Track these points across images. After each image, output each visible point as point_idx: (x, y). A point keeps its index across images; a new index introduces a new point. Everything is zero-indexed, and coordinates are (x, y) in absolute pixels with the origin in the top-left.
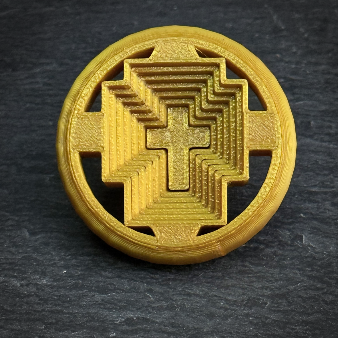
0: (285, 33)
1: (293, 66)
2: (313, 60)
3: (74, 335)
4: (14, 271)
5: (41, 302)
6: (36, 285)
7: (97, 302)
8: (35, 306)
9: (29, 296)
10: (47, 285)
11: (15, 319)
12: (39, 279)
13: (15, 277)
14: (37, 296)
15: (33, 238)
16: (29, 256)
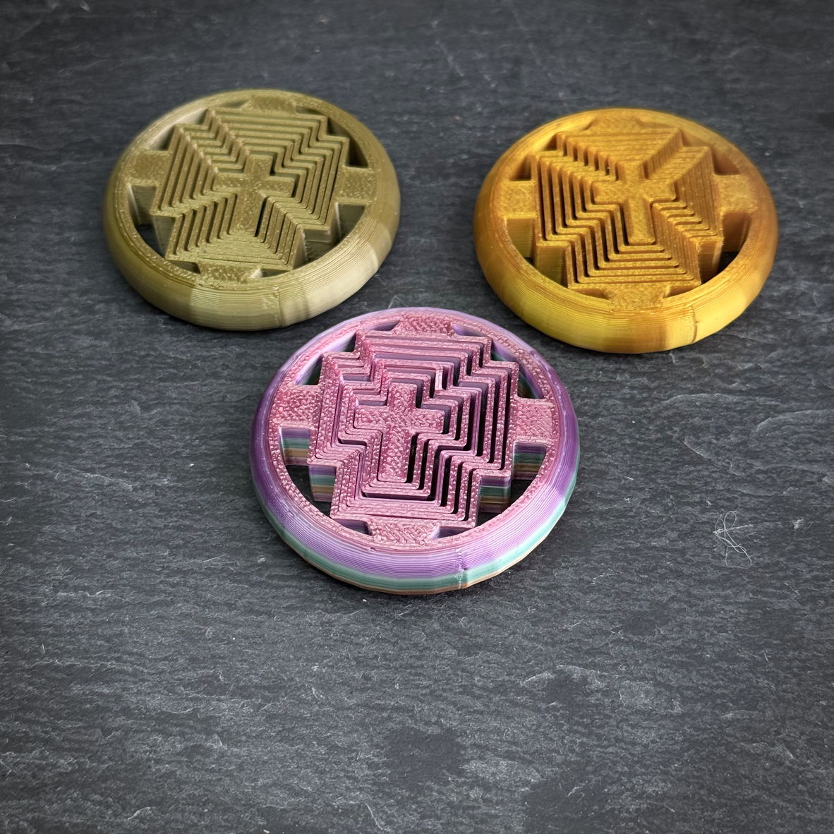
0: (465, 83)
1: (479, 134)
2: (505, 123)
3: (210, 562)
4: (124, 466)
5: (163, 514)
6: (154, 487)
7: (237, 509)
8: (155, 520)
9: (144, 505)
10: (168, 487)
11: (128, 543)
12: (158, 478)
13: (124, 476)
14: (157, 505)
15: (146, 415)
16: (143, 443)
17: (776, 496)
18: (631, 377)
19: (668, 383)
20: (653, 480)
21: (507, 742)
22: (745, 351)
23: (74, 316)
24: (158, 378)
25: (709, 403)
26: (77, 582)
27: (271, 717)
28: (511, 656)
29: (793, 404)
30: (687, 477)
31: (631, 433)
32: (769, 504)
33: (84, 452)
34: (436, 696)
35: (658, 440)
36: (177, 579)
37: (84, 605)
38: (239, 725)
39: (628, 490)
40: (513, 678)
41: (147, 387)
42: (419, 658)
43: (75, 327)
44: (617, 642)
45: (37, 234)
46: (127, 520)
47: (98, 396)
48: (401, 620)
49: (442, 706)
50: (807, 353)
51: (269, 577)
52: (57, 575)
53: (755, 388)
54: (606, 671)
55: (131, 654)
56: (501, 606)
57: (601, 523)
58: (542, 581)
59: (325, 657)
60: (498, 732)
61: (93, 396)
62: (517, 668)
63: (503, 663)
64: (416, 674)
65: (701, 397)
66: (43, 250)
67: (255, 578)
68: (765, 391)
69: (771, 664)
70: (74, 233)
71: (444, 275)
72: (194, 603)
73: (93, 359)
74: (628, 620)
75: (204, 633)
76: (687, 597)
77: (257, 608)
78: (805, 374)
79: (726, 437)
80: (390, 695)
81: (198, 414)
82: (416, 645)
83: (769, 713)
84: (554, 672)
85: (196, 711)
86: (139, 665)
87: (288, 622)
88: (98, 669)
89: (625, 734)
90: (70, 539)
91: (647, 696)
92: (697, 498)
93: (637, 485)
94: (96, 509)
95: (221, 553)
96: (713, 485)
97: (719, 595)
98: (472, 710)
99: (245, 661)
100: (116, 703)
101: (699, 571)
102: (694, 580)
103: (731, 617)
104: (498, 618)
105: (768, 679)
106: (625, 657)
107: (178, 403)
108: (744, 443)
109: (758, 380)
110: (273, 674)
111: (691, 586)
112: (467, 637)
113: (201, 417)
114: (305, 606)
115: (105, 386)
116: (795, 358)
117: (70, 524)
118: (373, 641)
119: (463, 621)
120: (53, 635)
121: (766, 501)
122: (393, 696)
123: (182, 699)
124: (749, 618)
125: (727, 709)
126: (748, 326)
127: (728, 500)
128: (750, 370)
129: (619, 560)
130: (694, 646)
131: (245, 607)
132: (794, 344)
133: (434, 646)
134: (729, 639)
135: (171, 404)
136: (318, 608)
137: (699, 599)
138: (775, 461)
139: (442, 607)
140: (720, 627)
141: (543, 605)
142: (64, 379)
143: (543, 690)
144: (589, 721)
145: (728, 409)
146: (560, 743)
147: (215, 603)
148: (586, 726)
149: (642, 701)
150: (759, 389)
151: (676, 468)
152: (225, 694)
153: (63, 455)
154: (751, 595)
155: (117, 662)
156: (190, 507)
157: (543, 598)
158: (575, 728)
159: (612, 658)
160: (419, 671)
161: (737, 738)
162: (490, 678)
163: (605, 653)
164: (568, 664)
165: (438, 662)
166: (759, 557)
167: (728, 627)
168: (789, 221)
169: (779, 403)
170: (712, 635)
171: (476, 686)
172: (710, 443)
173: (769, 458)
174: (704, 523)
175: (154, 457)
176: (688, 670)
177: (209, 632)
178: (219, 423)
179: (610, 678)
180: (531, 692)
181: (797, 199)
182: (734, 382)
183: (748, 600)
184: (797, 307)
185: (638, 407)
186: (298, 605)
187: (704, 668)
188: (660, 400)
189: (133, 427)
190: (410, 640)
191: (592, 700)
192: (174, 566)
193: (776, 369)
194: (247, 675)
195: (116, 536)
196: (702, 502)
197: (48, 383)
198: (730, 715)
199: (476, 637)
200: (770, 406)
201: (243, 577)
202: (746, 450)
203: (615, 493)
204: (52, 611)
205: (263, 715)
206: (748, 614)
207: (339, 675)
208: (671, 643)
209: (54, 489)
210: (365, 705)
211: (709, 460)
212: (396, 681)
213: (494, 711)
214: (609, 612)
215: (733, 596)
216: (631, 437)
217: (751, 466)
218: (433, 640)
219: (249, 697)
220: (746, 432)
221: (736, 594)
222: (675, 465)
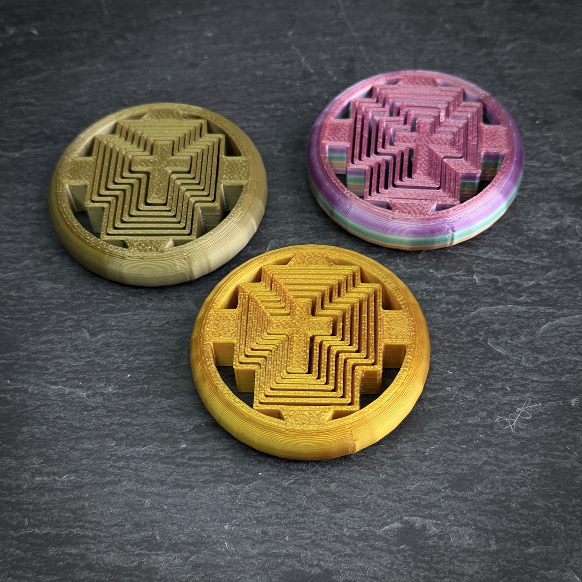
3: (145, 449)
4: (79, 379)
5: (110, 414)
6: (102, 394)
7: (163, 408)
8: (104, 419)
9: (96, 408)
10: (113, 394)
11: (84, 437)
12: (104, 387)
13: (80, 387)
14: (105, 407)
15: (93, 340)
16: (92, 361)
17: (557, 381)
18: (447, 295)
19: (474, 299)
20: (466, 373)
21: (370, 577)
22: (529, 272)
23: (37, 266)
24: (101, 310)
25: (504, 313)
26: (49, 469)
27: (196, 566)
28: (370, 512)
29: (565, 311)
30: (491, 370)
31: (448, 337)
32: (553, 387)
33: (49, 369)
34: (316, 545)
35: (469, 342)
36: (122, 464)
37: (55, 486)
38: (172, 573)
39: (449, 381)
40: (371, 528)
41: (93, 318)
42: (302, 516)
43: (39, 275)
44: (447, 497)
45: (8, 206)
46: (83, 420)
47: (58, 327)
48: (288, 487)
49: (321, 552)
50: (574, 272)
51: (189, 459)
52: (34, 464)
53: (538, 300)
54: (440, 520)
55: (91, 522)
56: (360, 474)
57: (430, 408)
58: (389, 453)
59: (233, 518)
60: (363, 570)
61: (54, 327)
62: (375, 520)
63: (364, 517)
64: (301, 529)
65: (499, 308)
66: (12, 218)
67: (179, 460)
68: (545, 302)
69: (560, 510)
70: (34, 204)
71: (306, 224)
72: (136, 482)
73: (53, 298)
74: (454, 481)
75: (143, 504)
76: (496, 461)
77: (181, 483)
78: (573, 288)
79: (518, 338)
80: (282, 545)
81: (131, 337)
82: (299, 506)
83: (560, 547)
84: (402, 523)
85: (140, 564)
86: (97, 530)
87: (205, 493)
88: (67, 535)
89: (456, 568)
90: (42, 436)
91: (470, 538)
92: (499, 385)
93: (455, 377)
94: (60, 413)
95: (154, 442)
96: (511, 375)
97: (519, 459)
98: (343, 554)
99: (175, 524)
100: (82, 560)
101: (504, 441)
102: (501, 448)
103: (529, 475)
104: (359, 483)
105: (558, 522)
106: (453, 508)
107: (117, 329)
108: (531, 342)
109: (539, 293)
110: (196, 533)
111: (498, 453)
112: (336, 498)
113: (134, 339)
114: (217, 480)
115: (63, 319)
116: (566, 276)
117: (42, 425)
118: (268, 505)
119: (333, 486)
120: (33, 511)
121: (550, 386)
122: (284, 545)
123: (130, 555)
124: (542, 475)
125: (530, 546)
126: (530, 253)
127: (522, 385)
128: (533, 286)
129: (445, 435)
130: (503, 498)
131: (173, 482)
132: (565, 266)
133: (313, 506)
134: (529, 492)
135: (112, 330)
136: (226, 481)
137: (504, 462)
138: (555, 355)
139: (317, 476)
140: (522, 483)
141: (391, 471)
142: (32, 315)
143: (394, 536)
144: (429, 559)
145: (518, 316)
146: (408, 576)
147: (150, 481)
148: (427, 563)
149: (467, 542)
150: (541, 301)
151: (483, 363)
152: (161, 550)
153: (35, 373)
154: (543, 458)
155: (81, 528)
156: (129, 408)
157: (391, 466)
158: (419, 564)
159: (443, 510)
160: (303, 525)
161: (538, 567)
162: (355, 529)
163: (438, 507)
164: (412, 516)
165: (316, 519)
166: (547, 428)
167: (527, 483)
168: (556, 172)
169: (555, 311)
170: (516, 489)
171: (345, 535)
172: (507, 343)
173: (550, 352)
174: (505, 404)
175: (101, 371)
176: (499, 517)
177: (147, 502)
178: (147, 343)
179: (443, 525)
180: (385, 538)
181: (561, 155)
182: (522, 296)
183: (541, 461)
184: (565, 237)
185: (452, 317)
186: (212, 479)
187: (511, 514)
188: (468, 311)
189: (84, 349)
190: (295, 503)
191: (431, 542)
192: (119, 453)
193: (552, 285)
194: (177, 534)
195: (76, 432)
196: (503, 388)
197: (20, 319)
198: (532, 550)
199: (343, 498)
200: (549, 314)
201: (170, 460)
202: (533, 347)
203: (439, 384)
204: (31, 492)
205: (190, 565)
206: (541, 472)
207: (245, 532)
208: (486, 497)
209: (29, 399)
210: (265, 554)
211: (507, 356)
212: (286, 535)
213: (359, 555)
214: (439, 475)
215: (529, 458)
216: (449, 341)
217: (537, 359)
218: (311, 502)
219: (179, 551)
220: (533, 334)
221: (531, 457)
222: (482, 361)
